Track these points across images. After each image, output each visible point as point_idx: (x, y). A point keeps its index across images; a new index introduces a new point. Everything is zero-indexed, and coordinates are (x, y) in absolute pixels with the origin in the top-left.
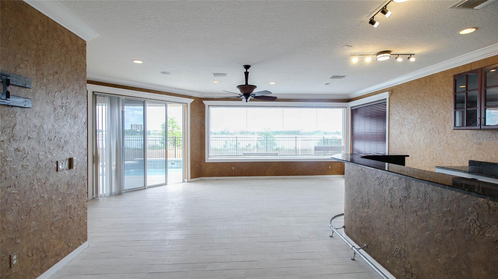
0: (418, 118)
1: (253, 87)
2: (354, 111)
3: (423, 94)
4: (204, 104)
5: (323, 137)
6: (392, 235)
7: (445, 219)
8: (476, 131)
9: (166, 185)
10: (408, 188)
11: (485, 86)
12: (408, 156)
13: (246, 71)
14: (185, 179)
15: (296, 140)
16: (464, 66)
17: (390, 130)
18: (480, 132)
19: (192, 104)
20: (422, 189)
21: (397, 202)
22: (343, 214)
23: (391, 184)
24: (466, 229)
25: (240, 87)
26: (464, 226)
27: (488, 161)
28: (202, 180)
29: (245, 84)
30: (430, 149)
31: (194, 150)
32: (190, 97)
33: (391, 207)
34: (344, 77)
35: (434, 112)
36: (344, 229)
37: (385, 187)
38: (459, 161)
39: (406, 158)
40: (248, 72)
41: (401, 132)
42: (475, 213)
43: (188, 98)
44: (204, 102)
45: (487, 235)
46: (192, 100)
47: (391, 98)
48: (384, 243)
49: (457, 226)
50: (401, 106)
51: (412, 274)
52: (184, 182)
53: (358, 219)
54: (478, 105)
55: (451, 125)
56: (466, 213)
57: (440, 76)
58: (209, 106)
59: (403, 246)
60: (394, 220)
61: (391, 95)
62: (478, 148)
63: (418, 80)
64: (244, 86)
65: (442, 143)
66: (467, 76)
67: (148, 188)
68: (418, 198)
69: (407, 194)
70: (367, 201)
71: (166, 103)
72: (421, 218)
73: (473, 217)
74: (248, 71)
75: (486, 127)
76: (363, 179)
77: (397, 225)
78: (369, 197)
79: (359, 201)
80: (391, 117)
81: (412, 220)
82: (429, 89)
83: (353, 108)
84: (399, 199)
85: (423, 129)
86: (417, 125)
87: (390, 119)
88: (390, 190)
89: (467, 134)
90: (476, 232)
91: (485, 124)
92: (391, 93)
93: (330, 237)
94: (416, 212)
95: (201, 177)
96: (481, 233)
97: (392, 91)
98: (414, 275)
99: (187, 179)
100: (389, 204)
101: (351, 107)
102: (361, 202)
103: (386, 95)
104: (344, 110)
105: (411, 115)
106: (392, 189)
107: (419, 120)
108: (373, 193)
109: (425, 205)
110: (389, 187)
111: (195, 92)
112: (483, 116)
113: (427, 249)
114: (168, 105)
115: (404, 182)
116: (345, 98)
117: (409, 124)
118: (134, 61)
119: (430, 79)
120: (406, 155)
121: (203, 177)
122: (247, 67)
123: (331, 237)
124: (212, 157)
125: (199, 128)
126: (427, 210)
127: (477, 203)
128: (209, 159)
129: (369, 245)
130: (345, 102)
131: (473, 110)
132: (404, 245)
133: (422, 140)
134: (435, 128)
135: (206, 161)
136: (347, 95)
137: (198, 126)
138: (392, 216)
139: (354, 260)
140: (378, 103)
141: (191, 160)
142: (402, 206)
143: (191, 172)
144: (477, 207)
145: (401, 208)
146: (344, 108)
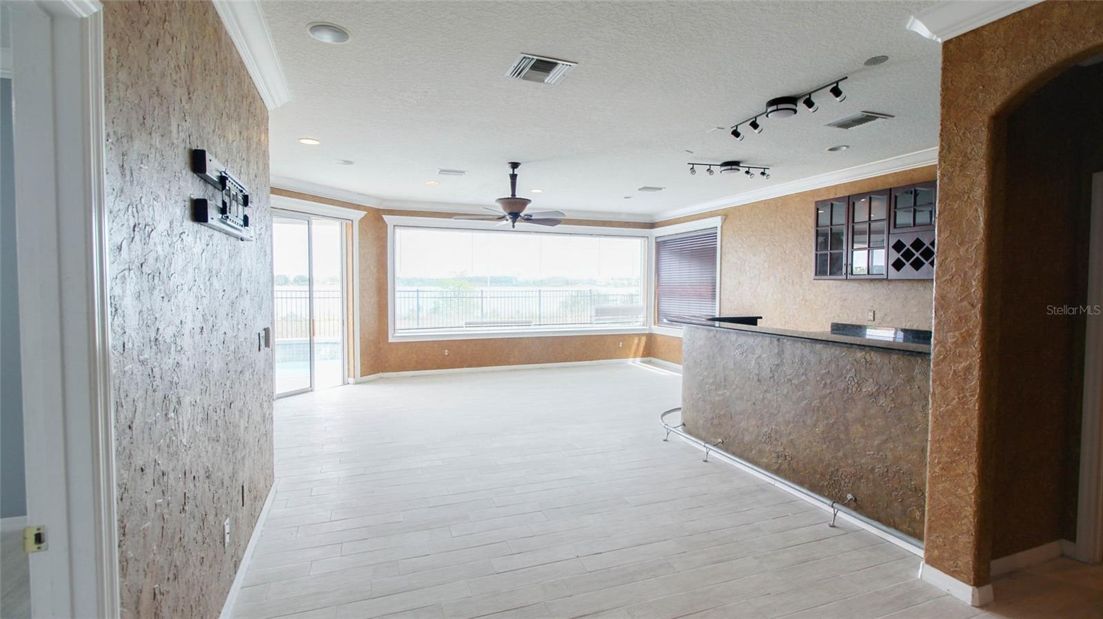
0: (765, 261)
1: (525, 202)
2: (661, 245)
3: (772, 224)
4: (385, 223)
5: (590, 290)
6: (759, 416)
7: (823, 382)
8: (840, 282)
9: (312, 391)
10: (780, 354)
11: (853, 222)
12: (761, 318)
13: (512, 173)
14: (349, 377)
15: (540, 297)
16: (828, 189)
17: (723, 279)
18: (846, 283)
19: (361, 221)
20: (798, 352)
21: (766, 373)
22: (679, 409)
23: (758, 352)
24: (844, 389)
25: (501, 200)
26: (843, 386)
27: (854, 323)
28: (381, 378)
29: (510, 197)
30: (781, 308)
31: (366, 318)
32: (358, 207)
33: (759, 380)
34: (661, 189)
35: (787, 252)
36: (683, 426)
37: (750, 356)
38: (818, 324)
39: (758, 320)
40: (517, 175)
41: (739, 283)
42: (854, 370)
43: (354, 209)
44: (385, 219)
45: (864, 390)
46: (363, 214)
47: (724, 227)
48: (747, 430)
49: (836, 386)
50: (740, 241)
51: (786, 456)
52: (345, 383)
53: (708, 407)
54: (845, 247)
55: (809, 273)
56: (845, 371)
57: (797, 200)
58: (394, 226)
59: (774, 427)
60: (761, 397)
61: (724, 221)
62: (842, 306)
63: (767, 203)
64: (509, 200)
65: (797, 300)
66: (832, 205)
67: (278, 398)
68: (793, 363)
69: (779, 361)
70: (723, 380)
71: (309, 218)
72: (796, 386)
73: (851, 374)
74: (515, 173)
75: (853, 277)
76: (717, 350)
77: (766, 402)
78: (726, 372)
79: (711, 381)
80: (723, 257)
81: (785, 392)
82: (781, 218)
83: (659, 240)
84: (769, 369)
85: (772, 278)
86: (763, 271)
87: (723, 262)
88: (757, 358)
89: (828, 285)
90: (854, 389)
91: (852, 274)
92: (725, 219)
93: (664, 440)
94: (790, 380)
95: (378, 372)
96: (859, 389)
97: (726, 215)
98: (787, 457)
99: (354, 377)
100: (756, 378)
101: (657, 238)
102: (713, 382)
103: (716, 222)
104: (644, 241)
105: (754, 255)
106: (760, 357)
107: (766, 265)
108: (732, 367)
109: (802, 371)
110: (756, 356)
111: (369, 196)
112: (849, 262)
113: (803, 422)
114: (314, 221)
115: (777, 347)
116: (647, 220)
117: (752, 270)
118: (302, 141)
119: (784, 201)
120: (759, 316)
121: (382, 372)
122: (515, 165)
123: (666, 440)
124: (400, 331)
125: (375, 270)
126: (804, 377)
127: (855, 360)
128: (396, 335)
129: (726, 439)
130: (646, 228)
131: (839, 253)
132: (776, 425)
133: (770, 295)
134: (789, 276)
135: (391, 340)
136: (650, 215)
137: (372, 267)
138: (759, 392)
139: (706, 461)
140: (706, 233)
141: (361, 338)
142: (773, 377)
143: (361, 362)
144: (855, 363)
145: (772, 379)
146: (643, 239)
